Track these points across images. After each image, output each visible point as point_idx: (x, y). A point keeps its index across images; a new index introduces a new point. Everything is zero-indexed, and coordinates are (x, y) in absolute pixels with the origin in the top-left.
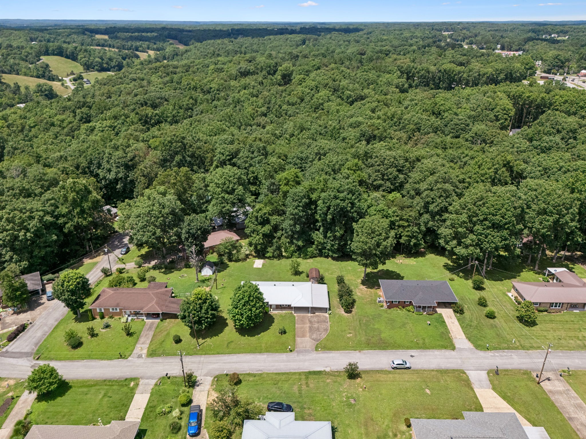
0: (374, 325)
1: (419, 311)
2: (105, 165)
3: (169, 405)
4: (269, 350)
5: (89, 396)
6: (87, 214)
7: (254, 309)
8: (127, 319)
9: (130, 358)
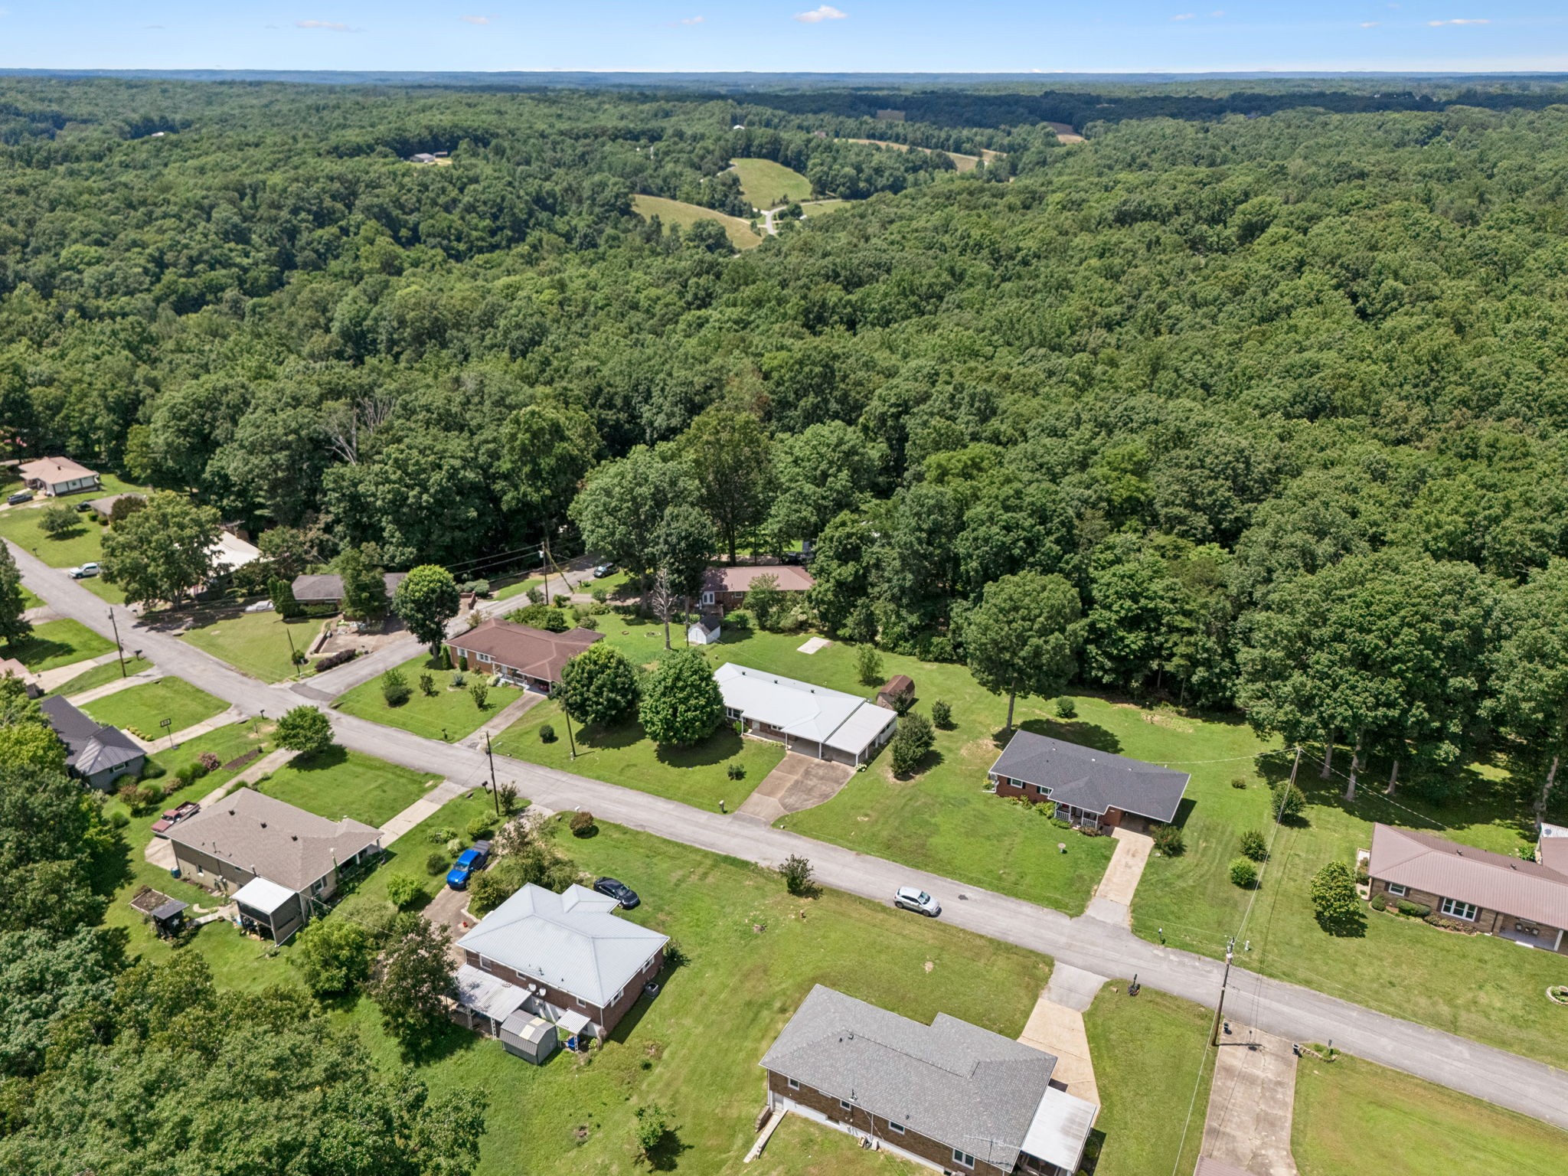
0: (933, 816)
1: (1065, 820)
2: (656, 398)
3: (452, 830)
4: (690, 799)
5: (357, 781)
6: (544, 480)
7: (681, 708)
8: (497, 681)
9: (456, 745)
